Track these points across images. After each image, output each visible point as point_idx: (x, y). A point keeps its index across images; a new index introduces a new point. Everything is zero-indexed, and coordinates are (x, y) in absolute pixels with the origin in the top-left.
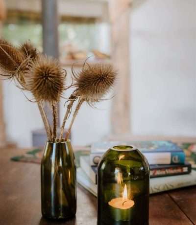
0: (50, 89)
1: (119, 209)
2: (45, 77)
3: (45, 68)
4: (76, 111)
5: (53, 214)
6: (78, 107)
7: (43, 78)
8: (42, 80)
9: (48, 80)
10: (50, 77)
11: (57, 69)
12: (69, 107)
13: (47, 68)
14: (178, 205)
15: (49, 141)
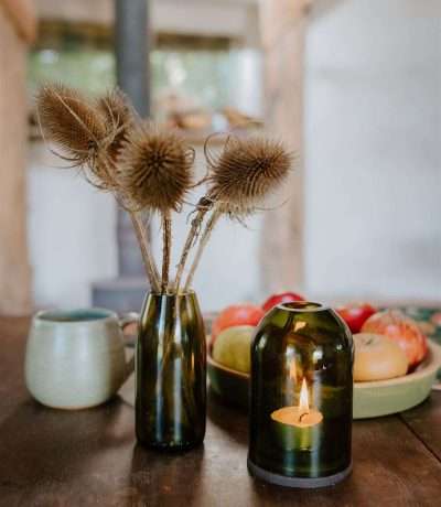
0: (164, 185)
1: (292, 426)
2: (157, 161)
3: (159, 144)
4: (206, 233)
5: (159, 436)
6: (210, 225)
7: (152, 164)
8: (151, 168)
9: (163, 167)
10: (167, 162)
11: (179, 147)
12: (196, 223)
13: (162, 144)
14: (409, 427)
15: (153, 292)
